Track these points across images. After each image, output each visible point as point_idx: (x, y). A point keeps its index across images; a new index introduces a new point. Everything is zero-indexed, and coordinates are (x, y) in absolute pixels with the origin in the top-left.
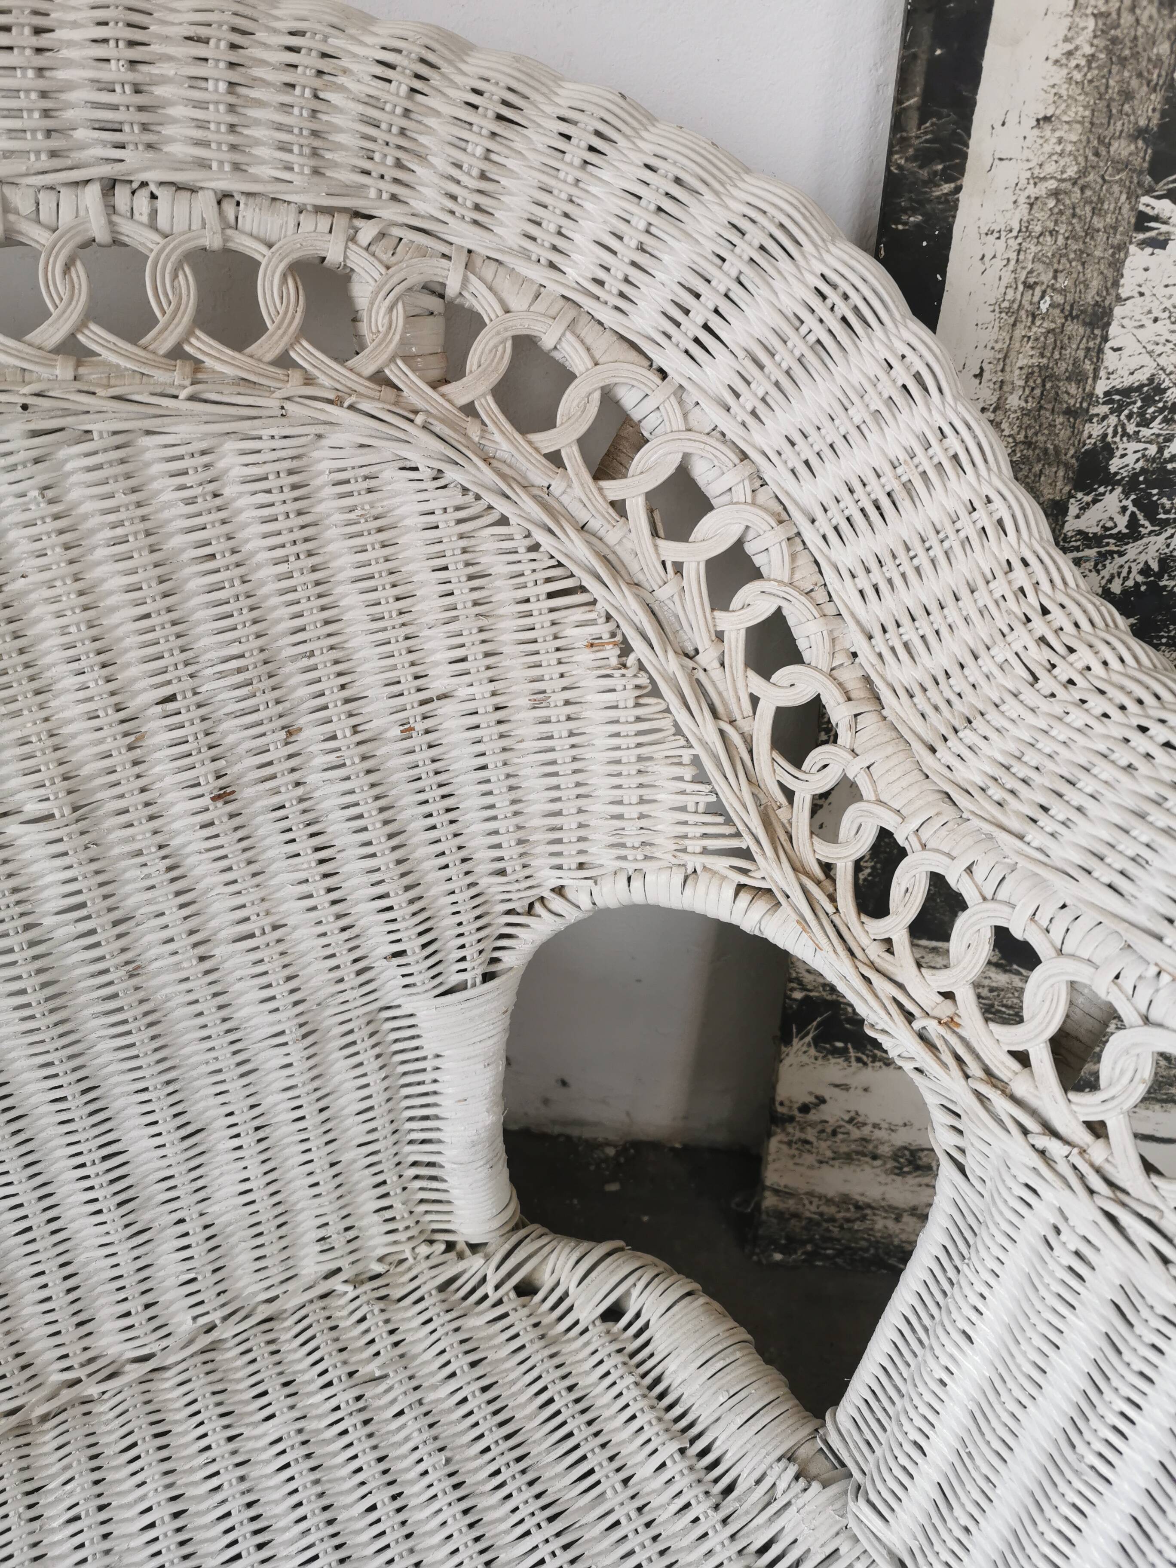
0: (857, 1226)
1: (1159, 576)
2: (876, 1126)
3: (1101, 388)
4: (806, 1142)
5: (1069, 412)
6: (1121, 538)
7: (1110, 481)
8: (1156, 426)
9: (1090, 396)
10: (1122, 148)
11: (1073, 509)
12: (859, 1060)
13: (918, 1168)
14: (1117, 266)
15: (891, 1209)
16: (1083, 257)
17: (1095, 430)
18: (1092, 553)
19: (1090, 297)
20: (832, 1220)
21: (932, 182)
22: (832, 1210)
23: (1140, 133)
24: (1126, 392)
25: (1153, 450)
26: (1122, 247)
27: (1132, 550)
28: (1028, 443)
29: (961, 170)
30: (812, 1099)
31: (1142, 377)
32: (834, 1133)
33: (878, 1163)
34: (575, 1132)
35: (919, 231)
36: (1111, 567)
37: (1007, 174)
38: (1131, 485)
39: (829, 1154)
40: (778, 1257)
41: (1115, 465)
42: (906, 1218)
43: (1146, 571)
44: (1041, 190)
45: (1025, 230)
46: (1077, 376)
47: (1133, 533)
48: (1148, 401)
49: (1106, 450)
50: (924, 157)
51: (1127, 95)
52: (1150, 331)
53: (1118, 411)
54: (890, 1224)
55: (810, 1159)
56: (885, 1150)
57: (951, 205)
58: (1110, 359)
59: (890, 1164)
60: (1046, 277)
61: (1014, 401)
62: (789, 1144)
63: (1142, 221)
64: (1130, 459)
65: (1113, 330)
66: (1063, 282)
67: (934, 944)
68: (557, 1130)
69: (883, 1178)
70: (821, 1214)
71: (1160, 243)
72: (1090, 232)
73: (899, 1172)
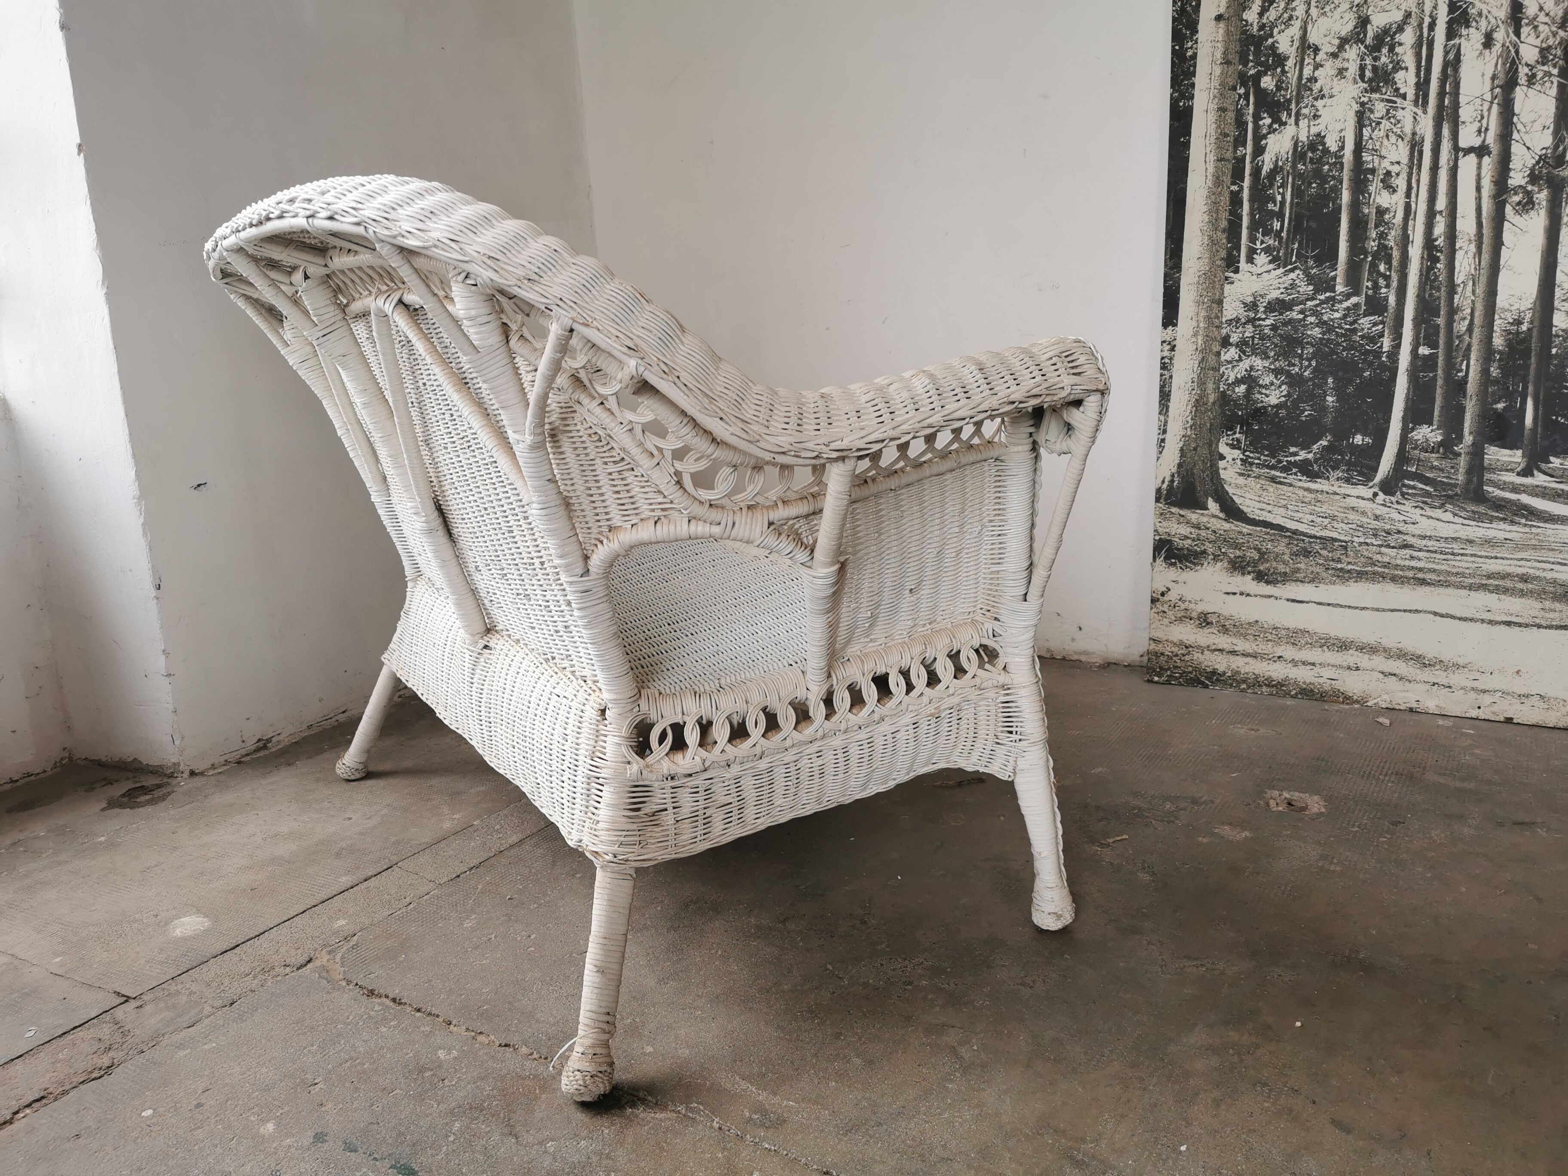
0: (1187, 658)
1: (1250, 371)
2: (1190, 601)
3: (1224, 320)
4: (1165, 612)
5: (1217, 327)
6: (1237, 361)
7: (1231, 345)
8: (1241, 329)
9: (1221, 322)
10: (1219, 263)
11: (1222, 353)
12: (1181, 568)
13: (1208, 623)
14: (1222, 289)
15: (1199, 647)
16: (1214, 288)
17: (1224, 332)
18: (1230, 366)
19: (1217, 297)
20: (1177, 655)
21: (1174, 274)
22: (1175, 649)
23: (1222, 259)
24: (1231, 320)
25: (1241, 335)
26: (1222, 285)
27: (1241, 364)
28: (1207, 336)
29: (1181, 271)
30: (1165, 589)
31: (1234, 316)
32: (1175, 607)
33: (1192, 622)
34: (1083, 658)
35: (1172, 285)
36: (1236, 370)
37: (1191, 271)
38: (1237, 346)
39: (1174, 618)
40: (1156, 679)
41: (1231, 340)
42: (1206, 652)
43: (1246, 370)
44: (1201, 273)
45: (1198, 283)
46: (1217, 317)
47: (1240, 359)
48: (1237, 322)
49: (1228, 336)
50: (1171, 268)
51: (1218, 251)
52: (1234, 305)
53: (1230, 325)
54: (1199, 655)
55: (1166, 621)
56: (1194, 615)
57: (1179, 279)
58: (1225, 312)
59: (1198, 622)
60: (1205, 293)
61: (1202, 325)
62: (1158, 613)
63: (1227, 278)
64: (1235, 338)
65: (1224, 305)
66: (1209, 294)
67: (1202, 512)
68: (1076, 657)
69: (1195, 630)
70: (1172, 652)
71: (1232, 283)
72: (1214, 282)
73: (1200, 626)
